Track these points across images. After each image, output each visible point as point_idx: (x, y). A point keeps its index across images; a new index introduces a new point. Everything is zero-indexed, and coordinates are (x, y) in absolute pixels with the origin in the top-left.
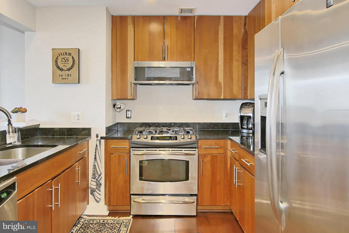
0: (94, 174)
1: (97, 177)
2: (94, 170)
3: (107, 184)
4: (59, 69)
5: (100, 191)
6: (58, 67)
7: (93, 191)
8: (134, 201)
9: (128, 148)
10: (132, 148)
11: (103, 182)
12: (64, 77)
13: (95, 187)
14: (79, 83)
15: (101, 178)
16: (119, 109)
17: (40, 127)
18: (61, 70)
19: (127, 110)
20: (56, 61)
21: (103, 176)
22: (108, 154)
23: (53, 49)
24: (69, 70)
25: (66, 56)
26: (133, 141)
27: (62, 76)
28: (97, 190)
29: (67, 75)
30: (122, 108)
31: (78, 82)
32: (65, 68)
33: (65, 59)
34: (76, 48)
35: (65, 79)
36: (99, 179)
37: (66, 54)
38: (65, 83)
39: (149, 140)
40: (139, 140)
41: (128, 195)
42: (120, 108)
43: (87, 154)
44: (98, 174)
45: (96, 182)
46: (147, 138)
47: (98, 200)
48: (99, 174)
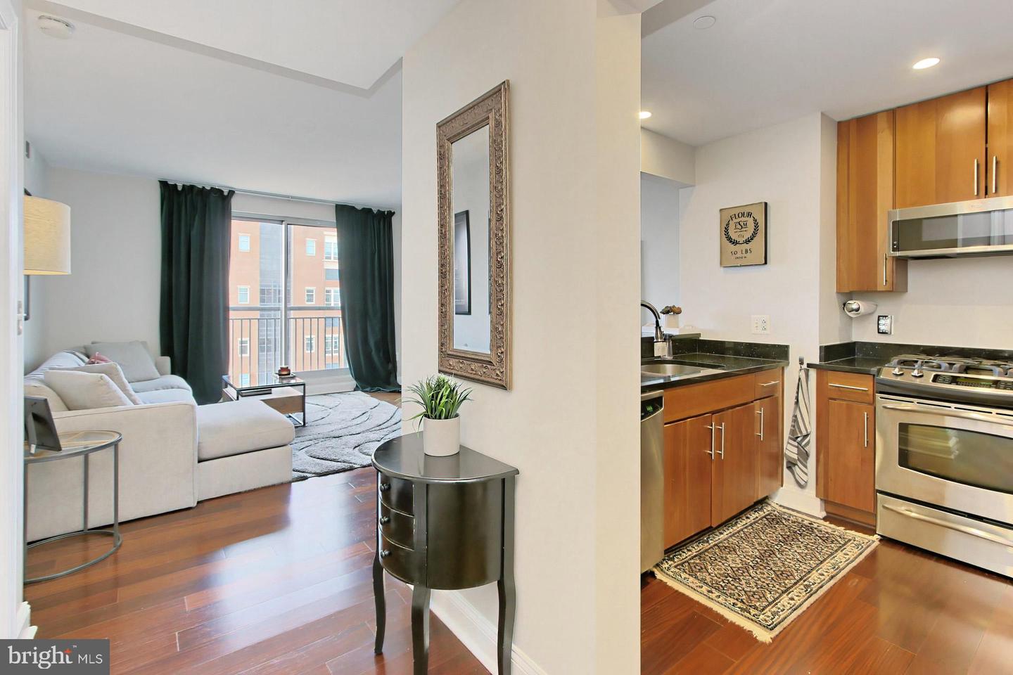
0: (793, 432)
1: (799, 439)
2: (793, 424)
3: (822, 456)
4: (731, 242)
5: (806, 467)
6: (729, 239)
7: (791, 465)
8: (884, 507)
9: (871, 392)
10: (881, 393)
11: (812, 449)
12: (739, 255)
13: (796, 457)
14: (766, 263)
15: (809, 442)
16: (854, 312)
17: (701, 338)
18: (735, 243)
19: (879, 316)
20: (727, 229)
21: (813, 438)
22: (825, 399)
23: (721, 210)
24: (748, 241)
25: (743, 219)
26: (883, 380)
27: (736, 253)
28: (799, 464)
29: (744, 252)
30: (862, 310)
31: (764, 262)
32: (741, 240)
33: (742, 224)
34: (761, 203)
35: (742, 258)
36: (803, 444)
37: (743, 215)
38: (741, 266)
39: (928, 381)
40: (899, 379)
41: (871, 491)
42: (858, 310)
43: (781, 390)
44: (801, 432)
45: (797, 447)
46: (921, 376)
47: (803, 483)
48: (804, 433)
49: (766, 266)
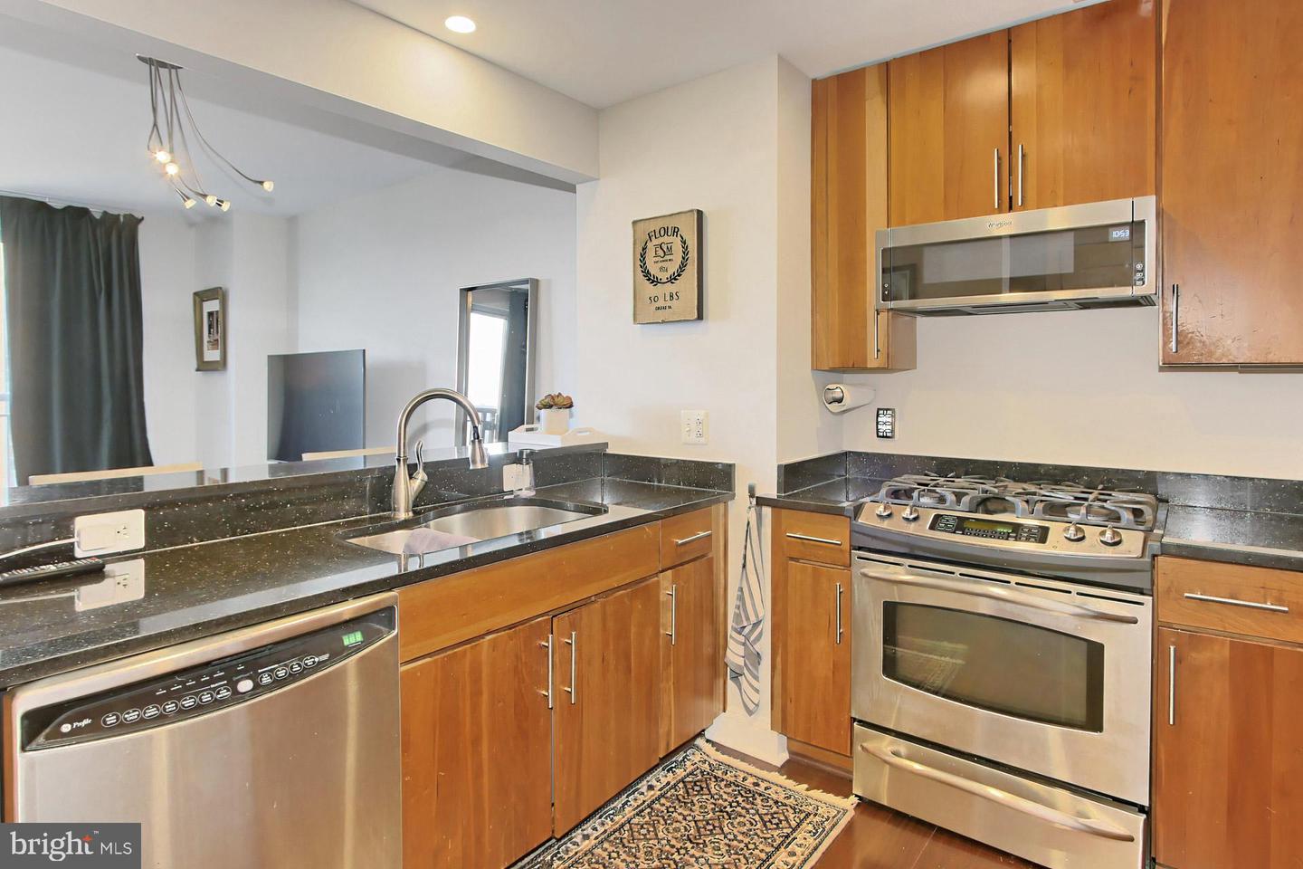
0: (737, 616)
1: (746, 631)
2: (738, 603)
3: (779, 659)
4: (648, 280)
5: (756, 678)
6: (647, 274)
7: (736, 676)
8: (863, 748)
9: (846, 546)
10: (860, 549)
11: (764, 647)
12: (661, 303)
13: (741, 662)
14: (700, 317)
15: (761, 634)
16: (836, 404)
17: (609, 451)
18: (655, 281)
19: (879, 410)
20: (643, 256)
21: (767, 627)
22: (786, 556)
23: (635, 223)
24: (673, 279)
25: (666, 239)
26: (861, 526)
27: (655, 299)
28: (746, 671)
29: (668, 298)
30: (847, 402)
31: (696, 316)
32: (664, 276)
33: (665, 247)
34: (692, 211)
35: (665, 308)
36: (752, 638)
37: (666, 231)
38: (663, 322)
39: (922, 530)
40: (885, 525)
41: (847, 722)
42: (840, 401)
44: (748, 619)
45: (744, 644)
46: (915, 519)
47: (751, 706)
48: (753, 619)
49: (701, 324)
